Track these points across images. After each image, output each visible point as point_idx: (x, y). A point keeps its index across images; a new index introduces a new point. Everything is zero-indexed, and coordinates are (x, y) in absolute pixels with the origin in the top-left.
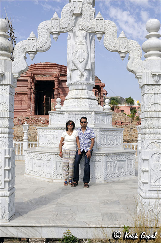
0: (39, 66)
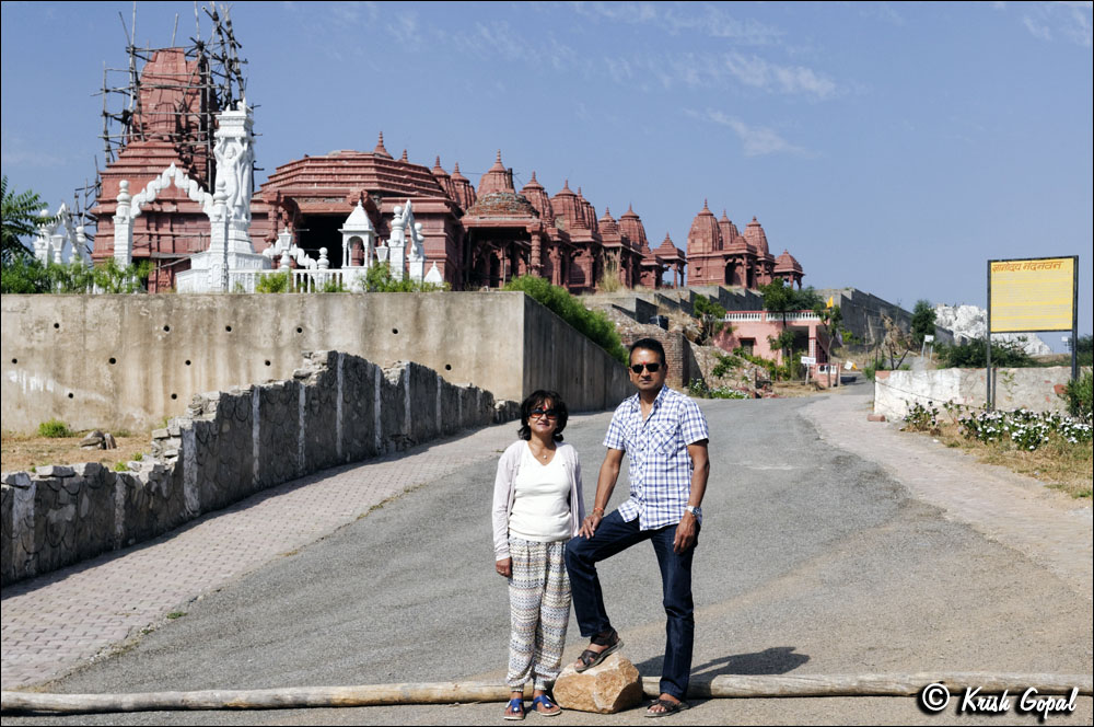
0: (314, 167)
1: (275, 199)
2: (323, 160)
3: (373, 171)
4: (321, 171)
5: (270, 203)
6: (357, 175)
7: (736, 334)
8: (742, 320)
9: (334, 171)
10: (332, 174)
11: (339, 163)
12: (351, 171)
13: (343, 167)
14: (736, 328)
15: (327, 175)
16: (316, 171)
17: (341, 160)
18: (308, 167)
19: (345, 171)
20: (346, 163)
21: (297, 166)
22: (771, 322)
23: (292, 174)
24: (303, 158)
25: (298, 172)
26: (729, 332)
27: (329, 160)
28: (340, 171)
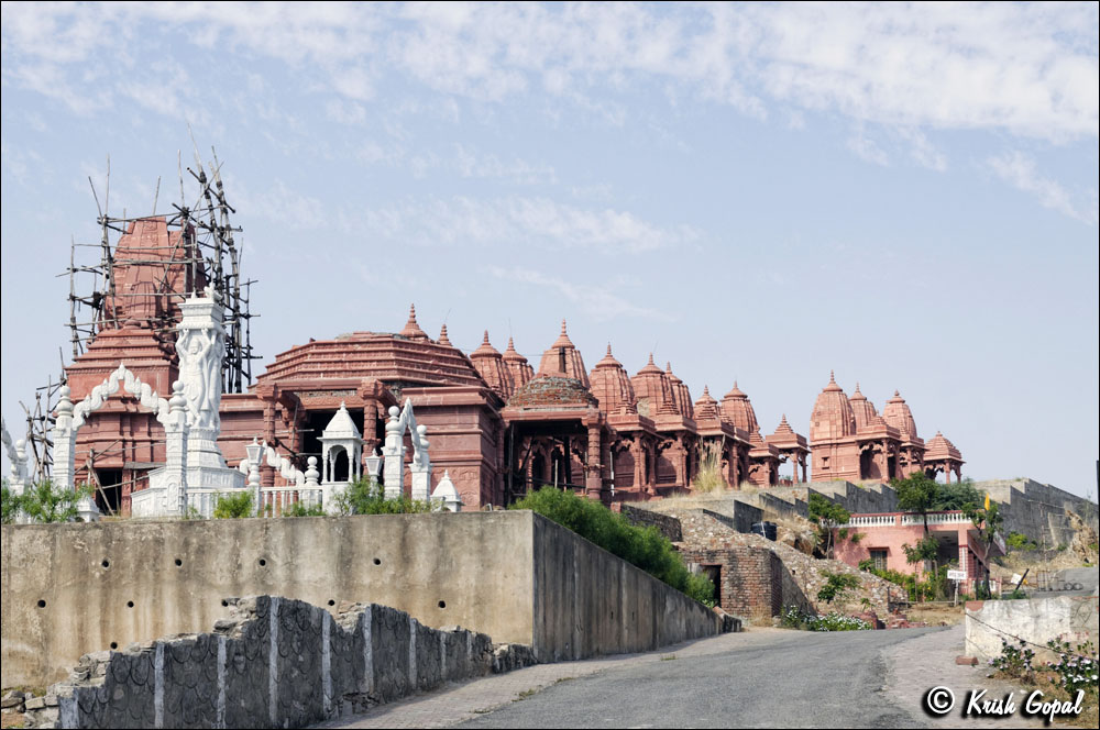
0: (320, 354)
1: (271, 395)
2: (331, 344)
3: (392, 356)
4: (329, 358)
5: (266, 399)
6: (371, 361)
7: (864, 543)
8: (871, 524)
9: (344, 357)
10: (341, 362)
11: (350, 348)
12: (365, 357)
13: (355, 352)
14: (863, 536)
15: (336, 362)
16: (322, 358)
17: (353, 343)
18: (313, 354)
19: (358, 357)
20: (359, 348)
21: (300, 353)
22: (909, 527)
23: (294, 362)
24: (308, 342)
25: (301, 360)
26: (855, 540)
27: (338, 344)
28: (352, 357)
